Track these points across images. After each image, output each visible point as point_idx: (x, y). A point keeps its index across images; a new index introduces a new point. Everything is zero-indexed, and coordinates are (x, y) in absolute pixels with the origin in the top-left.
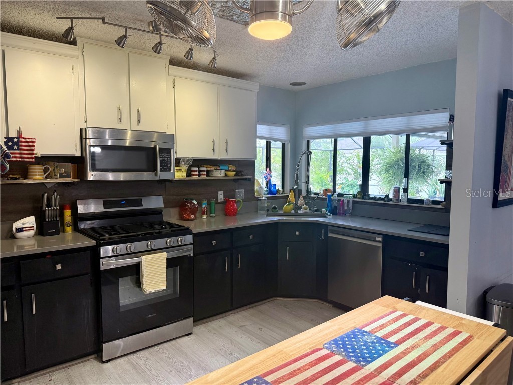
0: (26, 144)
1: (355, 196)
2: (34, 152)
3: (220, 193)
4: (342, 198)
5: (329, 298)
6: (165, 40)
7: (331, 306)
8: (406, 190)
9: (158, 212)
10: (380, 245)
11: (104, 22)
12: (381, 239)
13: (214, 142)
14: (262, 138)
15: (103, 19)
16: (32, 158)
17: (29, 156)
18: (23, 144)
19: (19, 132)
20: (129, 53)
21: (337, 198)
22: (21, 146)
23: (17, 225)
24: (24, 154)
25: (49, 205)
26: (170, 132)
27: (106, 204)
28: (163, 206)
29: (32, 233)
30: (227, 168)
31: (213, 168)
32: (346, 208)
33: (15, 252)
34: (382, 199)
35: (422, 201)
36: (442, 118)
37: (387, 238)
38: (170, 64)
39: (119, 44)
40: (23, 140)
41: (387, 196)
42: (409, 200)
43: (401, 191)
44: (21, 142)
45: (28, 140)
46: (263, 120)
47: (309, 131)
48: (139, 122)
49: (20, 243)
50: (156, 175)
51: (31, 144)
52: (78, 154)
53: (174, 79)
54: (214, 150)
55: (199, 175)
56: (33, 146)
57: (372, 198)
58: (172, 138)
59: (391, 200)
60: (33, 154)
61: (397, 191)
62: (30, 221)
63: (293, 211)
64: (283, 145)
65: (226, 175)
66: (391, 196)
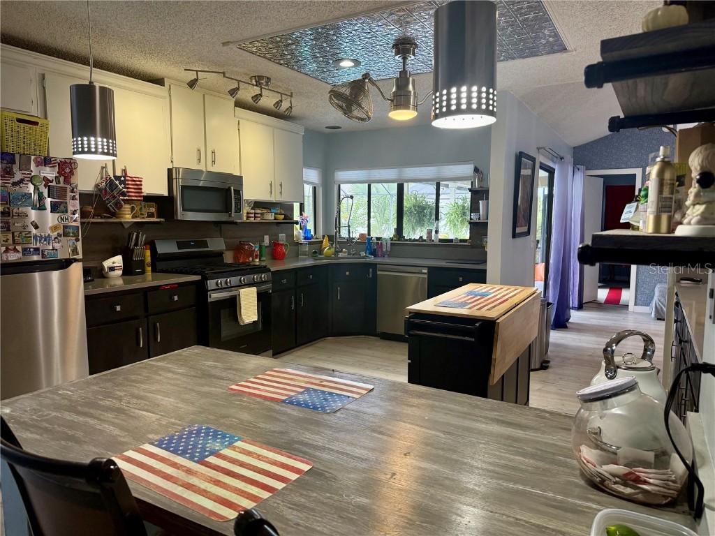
0: (133, 183)
1: (392, 239)
2: (143, 191)
3: (265, 237)
4: (380, 242)
5: (380, 329)
6: (265, 92)
7: (379, 338)
8: (437, 232)
9: (220, 254)
10: (426, 276)
11: (224, 76)
12: (426, 271)
13: (271, 185)
14: (309, 183)
15: (224, 73)
16: (140, 196)
17: (137, 195)
18: (130, 183)
19: (124, 171)
20: (204, 95)
21: (376, 241)
22: (128, 184)
23: (107, 264)
24: (132, 192)
25: (136, 244)
26: (237, 173)
27: (180, 245)
28: (225, 248)
29: (120, 272)
30: (276, 211)
31: (265, 211)
32: (384, 250)
33: (107, 289)
34: (417, 240)
35: (451, 241)
36: (468, 169)
37: (430, 268)
38: (235, 106)
39: (231, 95)
40: (129, 179)
41: (421, 237)
42: (441, 240)
43: (433, 233)
44: (128, 180)
45: (135, 179)
46: (307, 165)
47: (341, 175)
48: (214, 162)
49: (112, 282)
50: (230, 216)
51: (138, 183)
52: (166, 194)
53: (239, 121)
54: (271, 192)
55: (255, 217)
56: (141, 185)
57: (407, 240)
58: (239, 179)
59: (425, 241)
60: (142, 193)
61: (430, 232)
62: (118, 260)
63: (333, 256)
64: (315, 188)
65: (275, 219)
66: (425, 238)
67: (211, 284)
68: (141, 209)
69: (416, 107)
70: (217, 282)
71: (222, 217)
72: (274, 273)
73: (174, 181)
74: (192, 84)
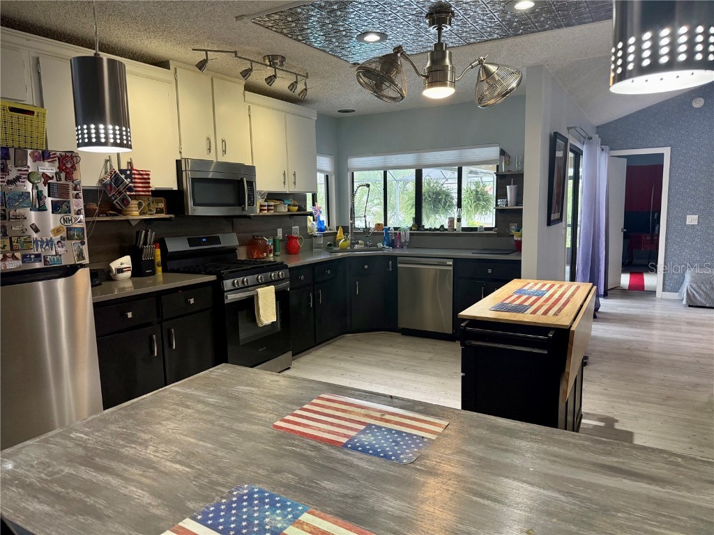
0: (140, 177)
1: (411, 229)
2: (151, 185)
3: (278, 230)
4: (398, 232)
5: (401, 325)
6: (279, 73)
7: (400, 334)
8: (459, 220)
9: (233, 251)
10: (451, 268)
11: (236, 56)
12: (451, 263)
13: (284, 174)
14: (321, 171)
15: (236, 53)
16: (149, 191)
17: (145, 189)
18: (137, 176)
19: (130, 163)
20: (212, 79)
21: (393, 231)
22: (135, 178)
23: (115, 265)
24: (139, 187)
25: (145, 243)
26: (248, 163)
27: (191, 242)
28: (238, 244)
29: (129, 274)
30: (289, 203)
31: (278, 203)
32: (403, 241)
33: (116, 294)
34: (438, 230)
35: (475, 229)
36: (493, 152)
37: (456, 260)
38: (245, 90)
39: (244, 77)
40: (136, 172)
41: (442, 226)
42: (464, 229)
43: (456, 221)
44: (134, 174)
45: (142, 172)
46: (321, 152)
47: (355, 162)
48: (225, 152)
49: (122, 285)
50: (243, 209)
51: (146, 177)
52: (175, 188)
53: (249, 106)
54: (284, 183)
55: (268, 210)
56: (149, 179)
57: (427, 230)
58: (251, 169)
59: (446, 230)
60: (150, 187)
61: (451, 221)
62: (126, 261)
63: (349, 248)
64: (327, 176)
65: (289, 211)
66: (446, 227)
67: (228, 284)
68: (149, 205)
69: (453, 83)
70: (234, 281)
71: (236, 211)
72: (291, 269)
73: (184, 173)
74: (201, 65)
